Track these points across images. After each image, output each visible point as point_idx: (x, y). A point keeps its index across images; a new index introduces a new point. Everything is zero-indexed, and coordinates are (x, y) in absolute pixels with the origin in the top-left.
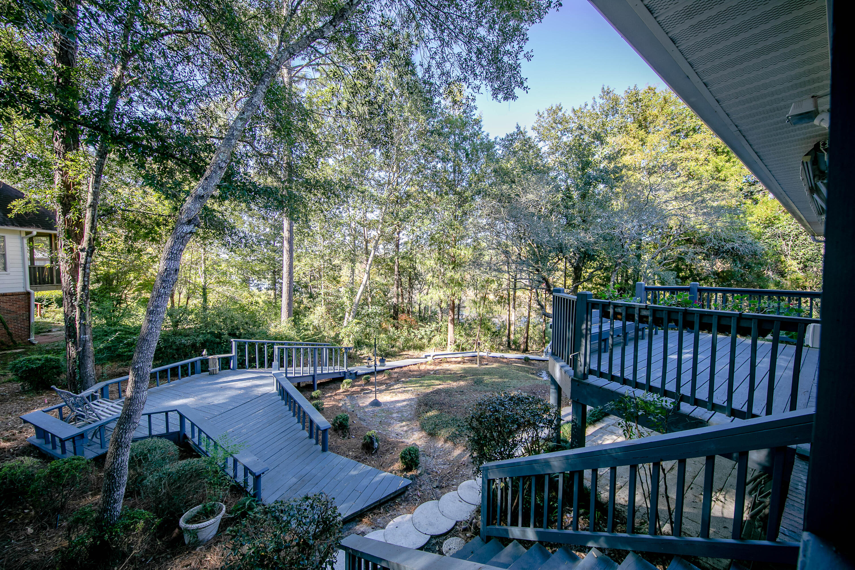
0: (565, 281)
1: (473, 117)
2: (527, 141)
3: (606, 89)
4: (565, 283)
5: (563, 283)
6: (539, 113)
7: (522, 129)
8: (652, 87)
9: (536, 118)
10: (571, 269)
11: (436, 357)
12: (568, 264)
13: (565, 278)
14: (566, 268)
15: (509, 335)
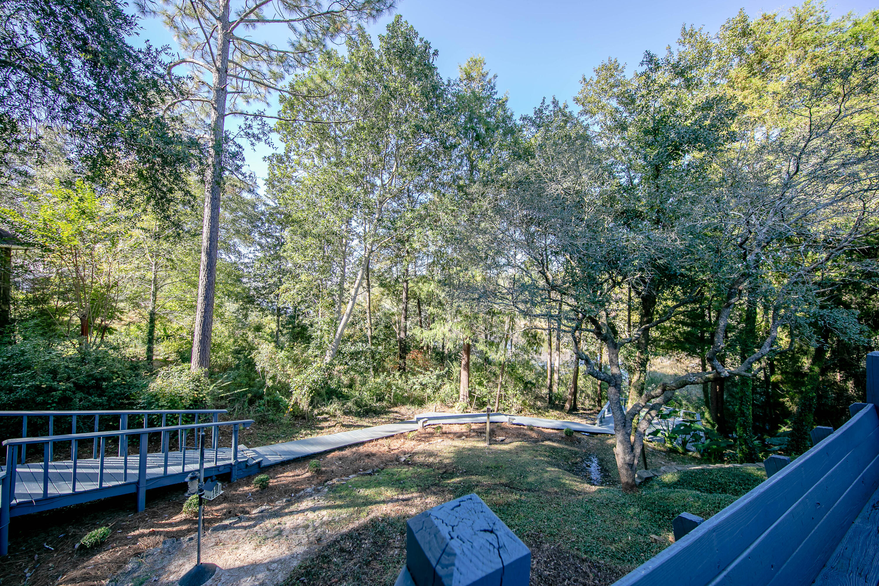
0: (629, 316)
1: (495, 97)
2: (568, 118)
3: (688, 29)
4: (629, 320)
5: (626, 318)
6: (585, 80)
7: (561, 105)
8: (770, 13)
9: (580, 87)
10: (637, 300)
11: (429, 422)
12: (633, 294)
13: (629, 313)
14: (630, 298)
15: (551, 386)
